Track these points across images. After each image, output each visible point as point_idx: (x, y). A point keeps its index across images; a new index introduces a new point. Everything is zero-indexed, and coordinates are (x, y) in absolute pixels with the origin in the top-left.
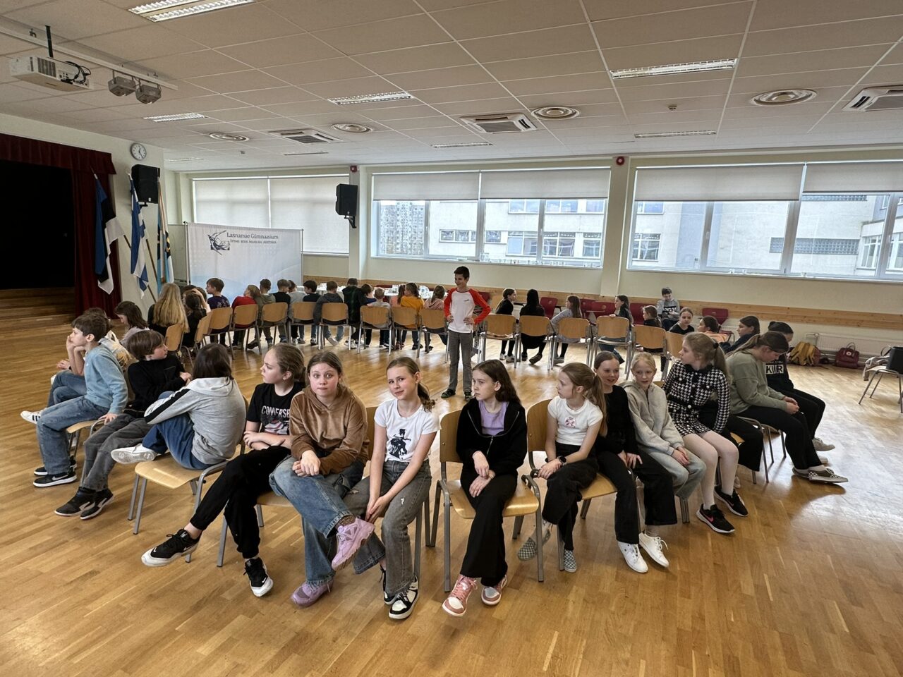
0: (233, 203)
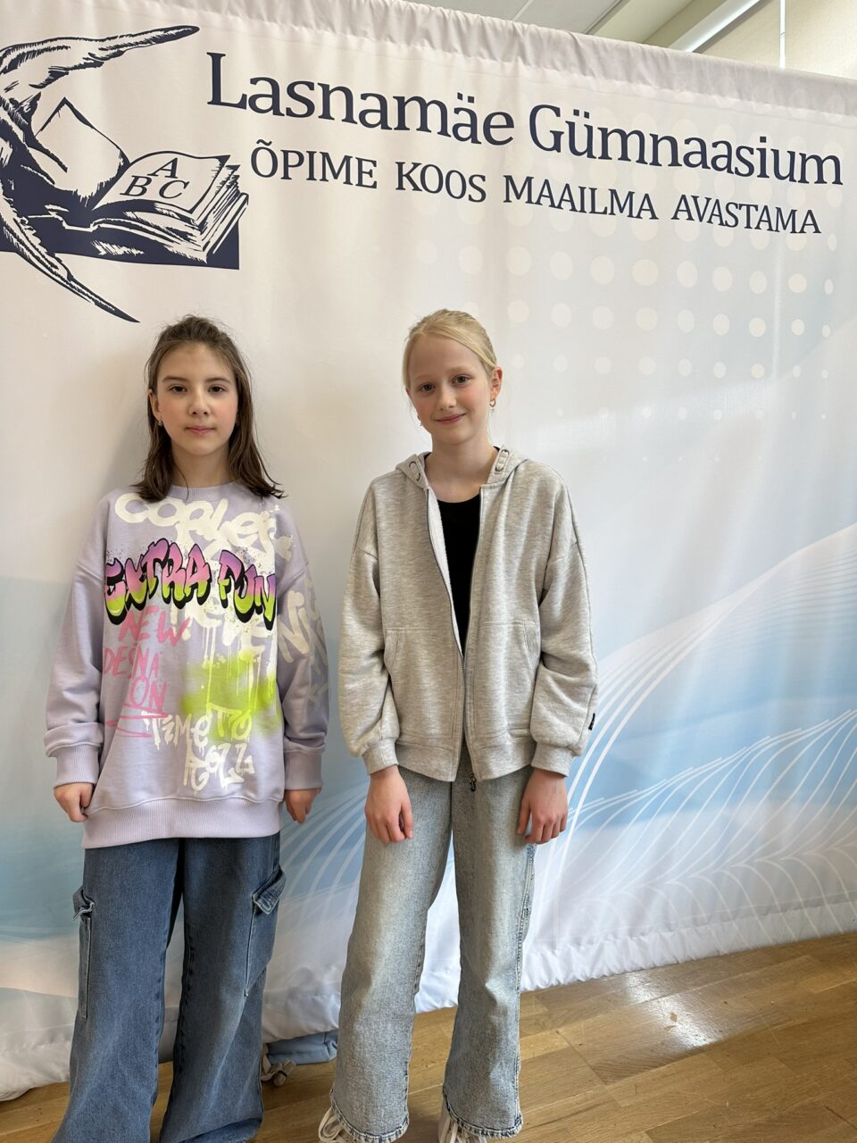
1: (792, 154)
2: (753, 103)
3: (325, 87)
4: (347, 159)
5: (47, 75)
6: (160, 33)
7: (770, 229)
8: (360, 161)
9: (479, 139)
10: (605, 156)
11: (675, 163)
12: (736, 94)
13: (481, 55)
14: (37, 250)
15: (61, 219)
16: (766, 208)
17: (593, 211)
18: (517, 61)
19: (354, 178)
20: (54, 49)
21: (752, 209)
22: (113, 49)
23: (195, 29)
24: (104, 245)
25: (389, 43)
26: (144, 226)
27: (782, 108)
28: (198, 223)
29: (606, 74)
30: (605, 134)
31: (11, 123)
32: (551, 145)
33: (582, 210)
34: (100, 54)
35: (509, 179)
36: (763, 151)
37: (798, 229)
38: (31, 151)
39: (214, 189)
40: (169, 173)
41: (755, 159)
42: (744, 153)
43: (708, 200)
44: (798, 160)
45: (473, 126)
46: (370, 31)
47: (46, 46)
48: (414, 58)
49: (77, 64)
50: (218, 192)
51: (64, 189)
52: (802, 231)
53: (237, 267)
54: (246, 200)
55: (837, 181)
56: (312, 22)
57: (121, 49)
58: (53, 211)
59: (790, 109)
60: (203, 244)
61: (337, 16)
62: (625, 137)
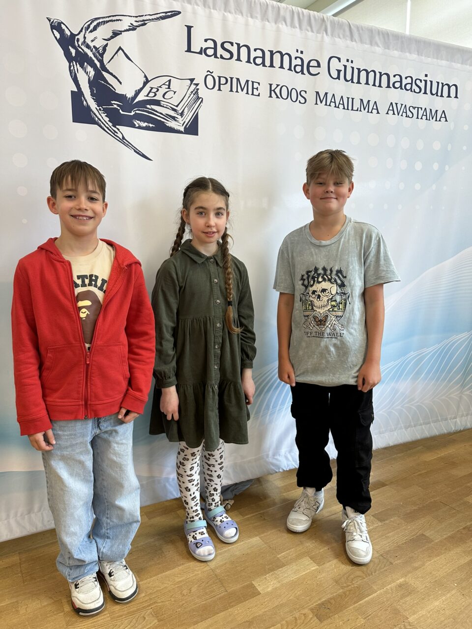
1: (438, 83)
2: (423, 57)
3: (238, 45)
4: (247, 81)
5: (111, 34)
6: (164, 14)
7: (427, 119)
8: (253, 82)
9: (305, 73)
10: (359, 82)
11: (388, 86)
12: (416, 53)
13: (308, 31)
14: (107, 124)
15: (119, 108)
16: (425, 109)
17: (352, 110)
18: (323, 33)
19: (250, 92)
20: (115, 21)
21: (420, 109)
22: (141, 21)
23: (179, 13)
24: (138, 122)
25: (267, 23)
26: (155, 113)
27: (435, 60)
28: (180, 112)
29: (362, 41)
30: (359, 71)
31: (94, 58)
32: (336, 77)
33: (348, 109)
34: (135, 24)
35: (317, 93)
36: (426, 81)
37: (438, 120)
38: (104, 73)
39: (188, 95)
40: (167, 87)
41: (422, 85)
42: (418, 82)
43: (402, 105)
44: (440, 85)
45: (302, 66)
46: (259, 16)
47: (110, 19)
48: (278, 30)
49: (126, 29)
50: (189, 97)
51: (120, 93)
52: (440, 121)
53: (198, 135)
54: (202, 101)
55: (456, 97)
56: (233, 11)
57: (146, 22)
58: (115, 104)
59: (439, 61)
60: (182, 123)
61: (245, 9)
62: (368, 73)
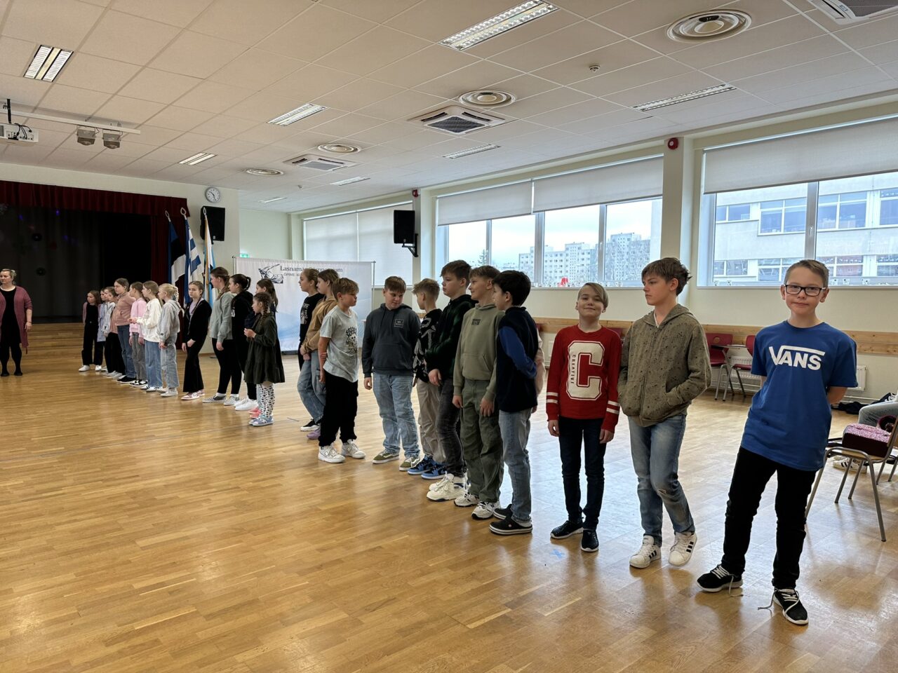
0: (331, 240)
